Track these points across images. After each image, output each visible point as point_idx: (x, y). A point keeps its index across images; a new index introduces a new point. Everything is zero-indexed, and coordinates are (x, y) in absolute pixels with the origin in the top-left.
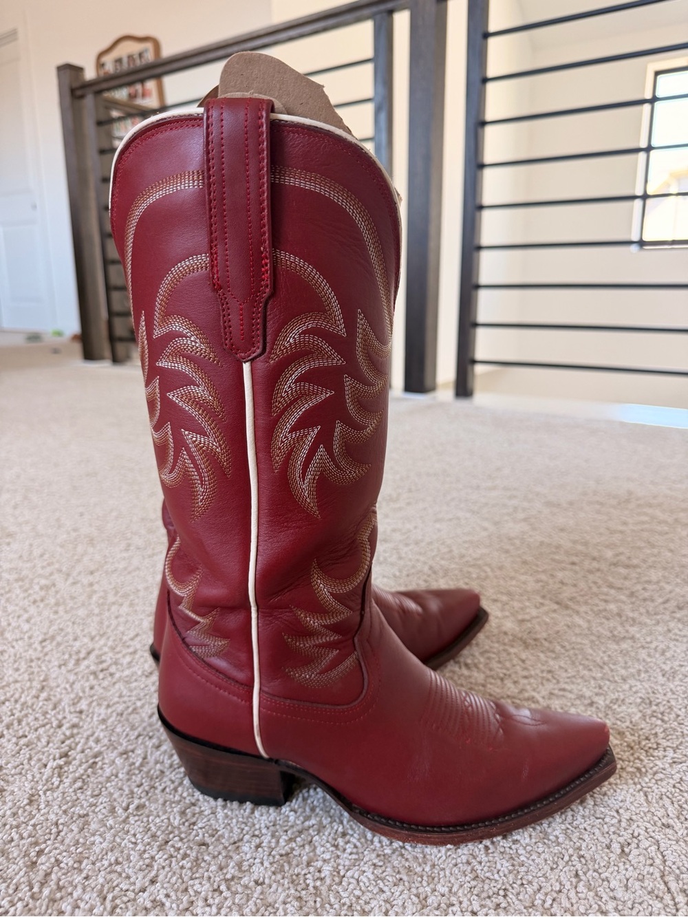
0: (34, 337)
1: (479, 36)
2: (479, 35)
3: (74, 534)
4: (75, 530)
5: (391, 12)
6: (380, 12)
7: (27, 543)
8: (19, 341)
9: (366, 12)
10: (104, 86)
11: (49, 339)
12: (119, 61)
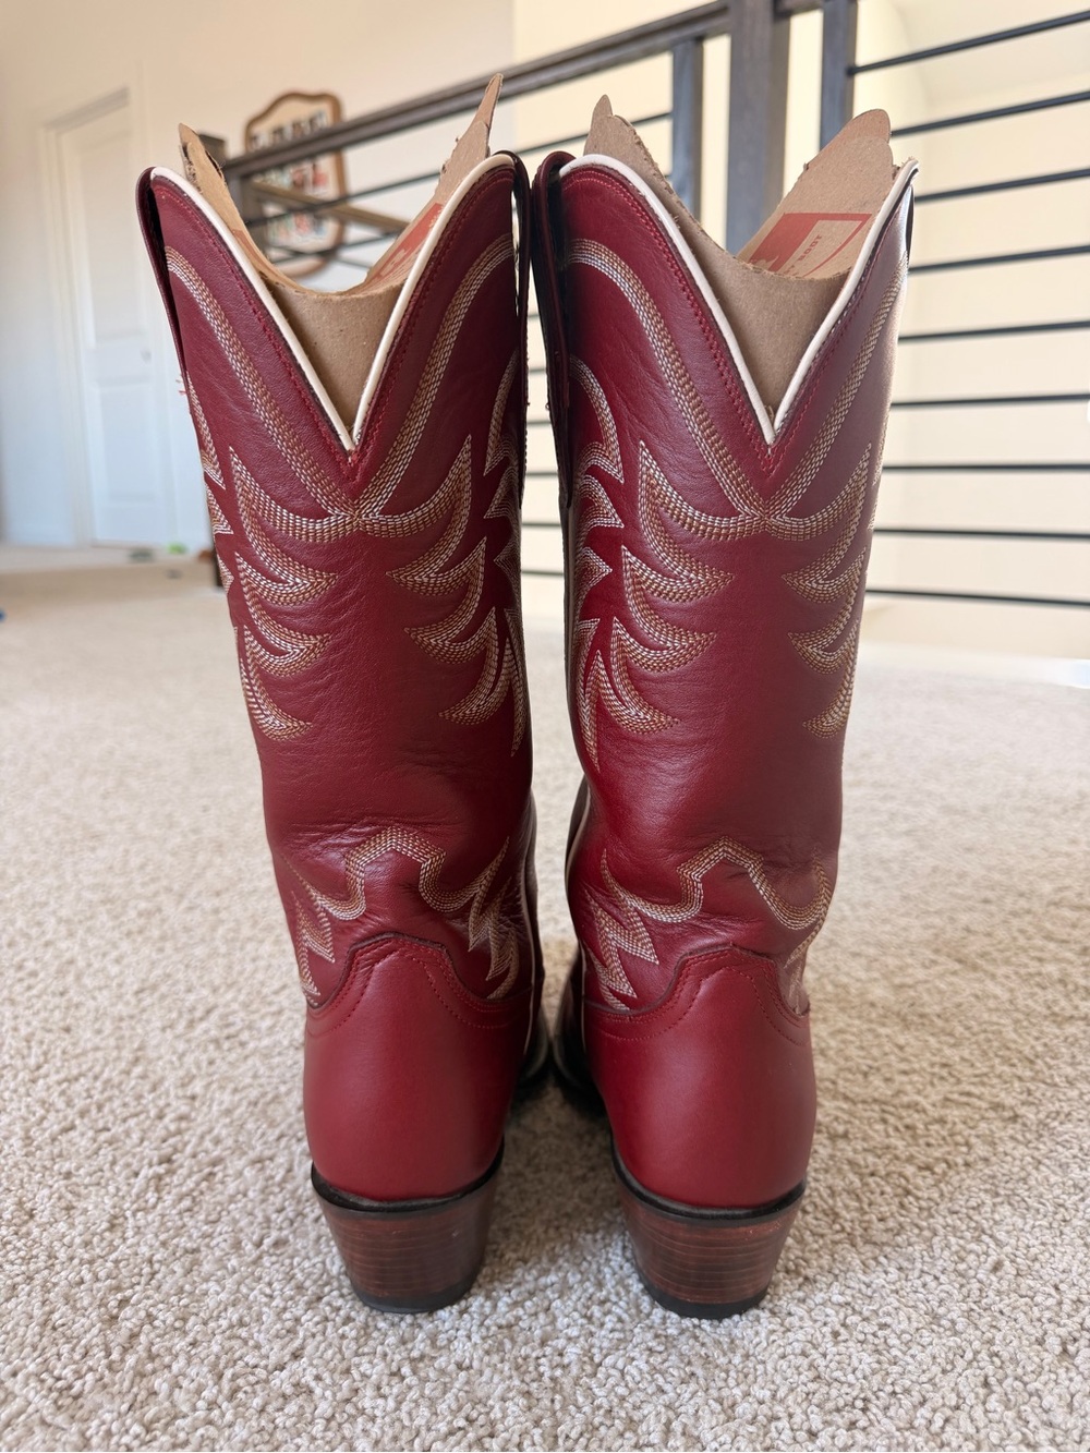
0: (142, 555)
1: (841, 73)
2: (841, 69)
3: (193, 838)
4: (195, 831)
5: (700, 40)
6: (683, 40)
7: (121, 848)
8: (120, 559)
9: (662, 40)
10: (256, 166)
11: (165, 558)
12: (279, 131)
